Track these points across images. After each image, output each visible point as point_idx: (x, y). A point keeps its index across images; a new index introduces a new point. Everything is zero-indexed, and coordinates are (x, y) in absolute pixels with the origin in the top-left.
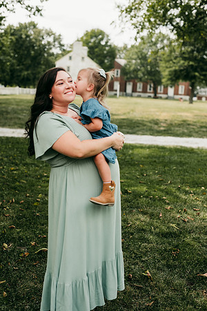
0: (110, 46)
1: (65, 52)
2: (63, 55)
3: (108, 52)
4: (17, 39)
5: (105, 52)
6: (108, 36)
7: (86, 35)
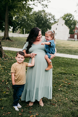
0: (74, 20)
1: (55, 22)
2: (55, 23)
3: (73, 23)
4: (37, 16)
5: (72, 23)
6: (73, 16)
7: (64, 15)
